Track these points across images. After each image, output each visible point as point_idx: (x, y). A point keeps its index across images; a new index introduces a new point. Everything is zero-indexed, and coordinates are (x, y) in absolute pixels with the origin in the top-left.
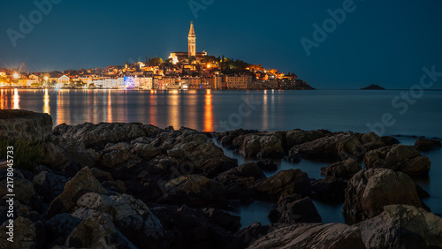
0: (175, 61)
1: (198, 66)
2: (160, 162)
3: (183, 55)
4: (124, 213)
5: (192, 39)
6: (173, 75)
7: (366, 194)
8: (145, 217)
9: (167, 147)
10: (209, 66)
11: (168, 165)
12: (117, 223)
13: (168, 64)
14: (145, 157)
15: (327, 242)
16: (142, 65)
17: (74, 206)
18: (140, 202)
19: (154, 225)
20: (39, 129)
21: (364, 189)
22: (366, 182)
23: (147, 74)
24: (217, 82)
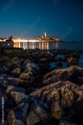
0: (43, 38)
1: (46, 38)
2: (39, 56)
3: (44, 37)
4: (33, 66)
5: (45, 34)
6: (42, 40)
7: (70, 62)
8: (36, 67)
9: (41, 53)
10: (48, 38)
11: (41, 56)
12: (32, 68)
13: (42, 38)
14: (37, 55)
15: (62, 72)
16: (38, 38)
17: (26, 65)
18: (36, 64)
19: (38, 68)
20: (22, 51)
21: (69, 61)
22: (70, 60)
23: (39, 40)
24: (49, 41)
